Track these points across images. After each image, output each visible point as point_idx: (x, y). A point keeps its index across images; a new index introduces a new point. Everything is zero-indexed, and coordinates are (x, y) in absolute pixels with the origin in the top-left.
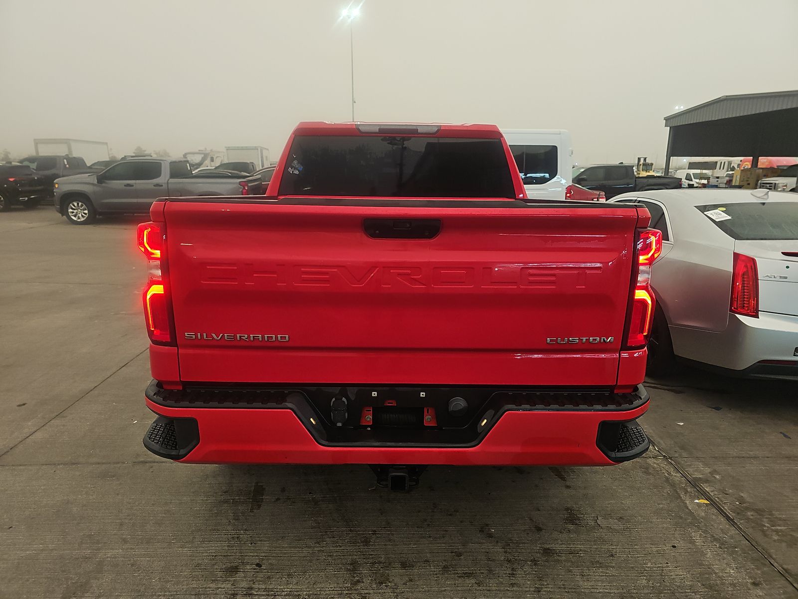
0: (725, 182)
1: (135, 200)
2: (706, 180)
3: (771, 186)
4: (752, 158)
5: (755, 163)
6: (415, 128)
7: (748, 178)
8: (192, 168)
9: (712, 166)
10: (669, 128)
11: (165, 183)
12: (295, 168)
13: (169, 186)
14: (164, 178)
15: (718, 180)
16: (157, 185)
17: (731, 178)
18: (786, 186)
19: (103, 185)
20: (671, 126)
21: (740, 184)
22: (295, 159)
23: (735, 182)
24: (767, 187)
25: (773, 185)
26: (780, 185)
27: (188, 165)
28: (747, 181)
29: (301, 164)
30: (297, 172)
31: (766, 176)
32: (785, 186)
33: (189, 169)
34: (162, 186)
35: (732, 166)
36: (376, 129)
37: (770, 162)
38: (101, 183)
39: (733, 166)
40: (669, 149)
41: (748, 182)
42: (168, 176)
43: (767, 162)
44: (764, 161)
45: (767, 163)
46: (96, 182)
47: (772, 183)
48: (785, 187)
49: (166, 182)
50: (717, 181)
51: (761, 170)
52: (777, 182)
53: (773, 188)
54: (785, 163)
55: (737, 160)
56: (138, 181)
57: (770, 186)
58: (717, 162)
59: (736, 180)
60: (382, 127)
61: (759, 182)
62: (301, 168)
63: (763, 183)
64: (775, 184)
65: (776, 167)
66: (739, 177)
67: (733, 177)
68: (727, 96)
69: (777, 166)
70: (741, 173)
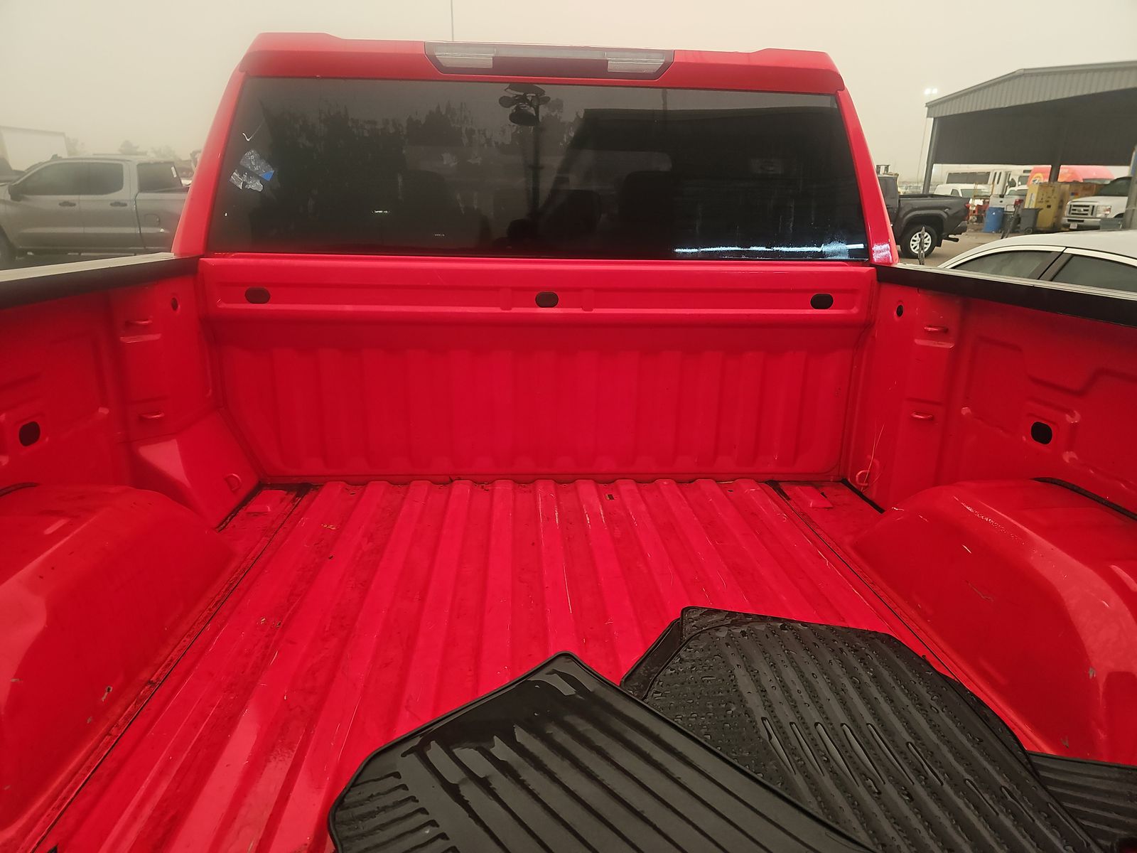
0: (1014, 203)
1: (80, 230)
2: (982, 200)
3: (1087, 210)
4: (1050, 166)
5: (1054, 175)
6: (597, 56)
7: (1049, 197)
8: (180, 175)
9: (983, 178)
10: (933, 119)
11: (130, 201)
12: (252, 174)
13: (138, 204)
14: (128, 192)
15: (1001, 199)
16: (117, 204)
17: (1022, 198)
18: (1109, 210)
19: (22, 202)
20: (936, 116)
21: (1037, 207)
22: (248, 147)
23: (1030, 204)
24: (1080, 211)
25: (1090, 209)
26: (1101, 209)
27: (173, 168)
28: (1048, 201)
29: (271, 162)
30: (256, 186)
31: (1075, 194)
32: (1107, 210)
33: (175, 176)
34: (125, 205)
35: (1010, 180)
36: (486, 60)
37: (1073, 173)
38: (19, 201)
39: (1012, 179)
40: (932, 152)
41: (1049, 204)
42: (135, 189)
43: (1068, 172)
44: (1066, 171)
45: (1069, 175)
46: (8, 197)
47: (1088, 206)
48: (1108, 212)
49: (132, 197)
50: (1001, 202)
51: (1068, 186)
52: (1096, 204)
53: (1089, 213)
54: (1094, 174)
55: (1019, 170)
56: (82, 197)
57: (1085, 210)
58: (989, 173)
59: (1031, 200)
60: (504, 53)
61: (1068, 203)
62: (268, 173)
63: (1074, 206)
64: (1093, 207)
65: (1082, 181)
66: (1035, 195)
67: (1026, 196)
68: (1025, 69)
69: (1084, 180)
70: (1039, 189)
